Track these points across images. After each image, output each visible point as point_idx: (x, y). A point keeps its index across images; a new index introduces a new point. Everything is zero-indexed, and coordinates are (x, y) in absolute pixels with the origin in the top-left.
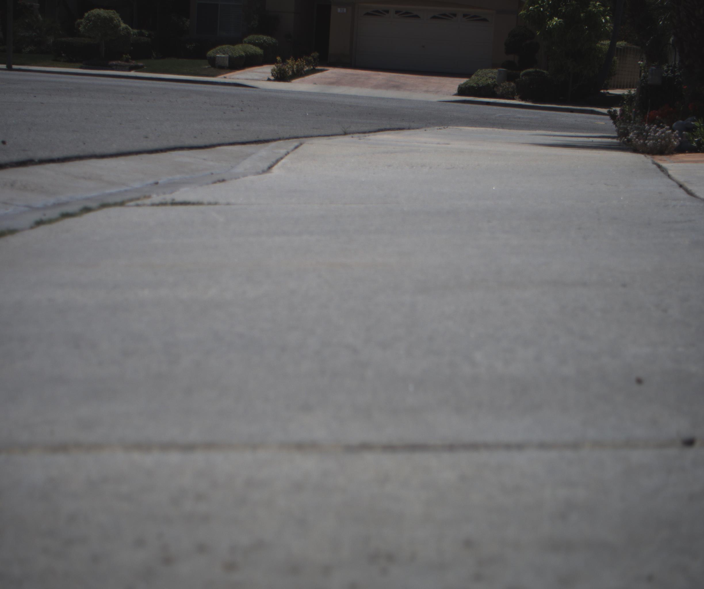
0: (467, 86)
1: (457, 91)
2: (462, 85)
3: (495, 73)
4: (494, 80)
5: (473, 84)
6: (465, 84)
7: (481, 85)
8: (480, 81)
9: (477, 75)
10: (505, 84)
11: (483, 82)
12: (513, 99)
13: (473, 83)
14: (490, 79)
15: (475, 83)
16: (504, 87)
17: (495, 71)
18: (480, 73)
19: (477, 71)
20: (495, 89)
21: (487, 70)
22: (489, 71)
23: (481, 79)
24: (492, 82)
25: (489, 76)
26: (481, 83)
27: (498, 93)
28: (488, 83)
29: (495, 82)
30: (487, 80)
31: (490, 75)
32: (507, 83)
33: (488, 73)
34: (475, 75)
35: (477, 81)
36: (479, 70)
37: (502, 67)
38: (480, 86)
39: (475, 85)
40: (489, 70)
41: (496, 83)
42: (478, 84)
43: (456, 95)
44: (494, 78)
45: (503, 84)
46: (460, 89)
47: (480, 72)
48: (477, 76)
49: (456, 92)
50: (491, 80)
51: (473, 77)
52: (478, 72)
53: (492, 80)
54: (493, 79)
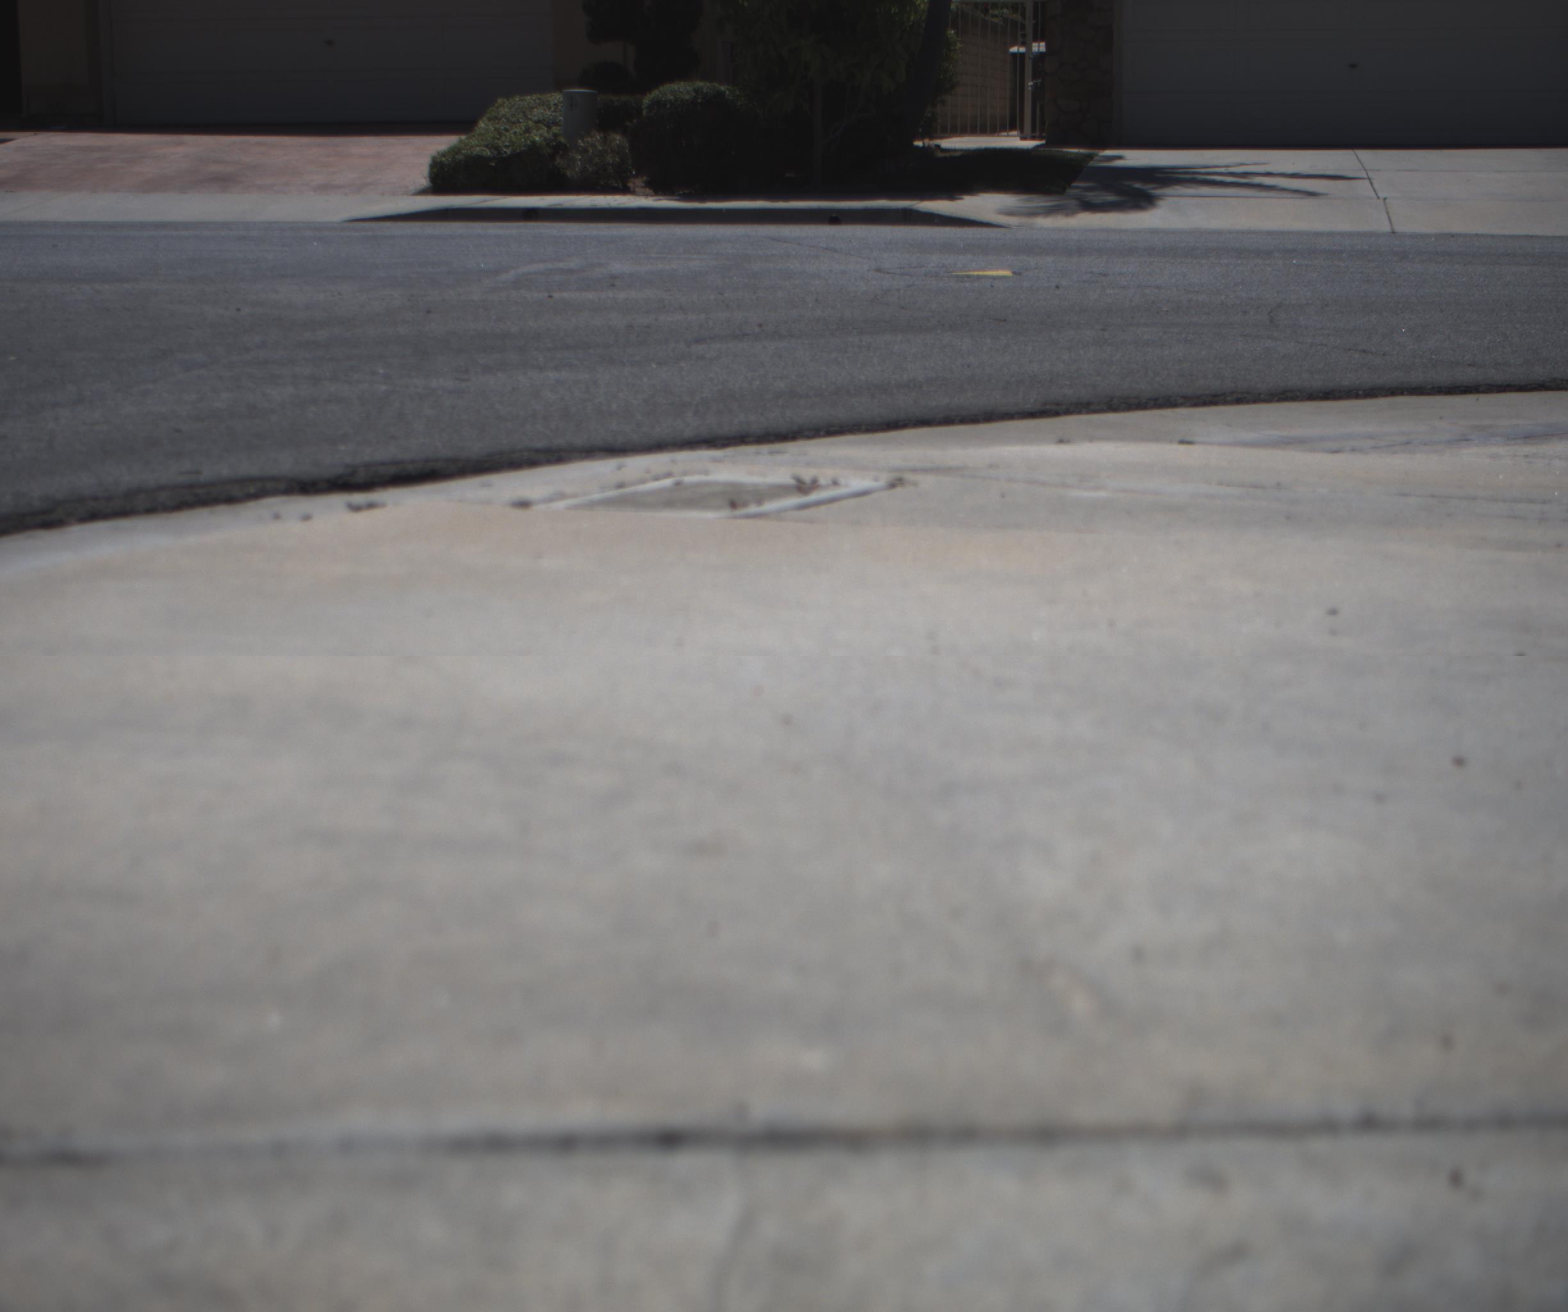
0: (460, 157)
1: (428, 179)
2: (444, 155)
3: (555, 105)
4: (555, 129)
5: (478, 149)
6: (454, 151)
7: (509, 151)
8: (503, 139)
9: (496, 118)
10: (589, 139)
11: (514, 139)
12: (625, 190)
13: (479, 146)
14: (538, 129)
15: (487, 146)
16: (588, 151)
17: (556, 97)
18: (504, 111)
19: (496, 105)
20: (558, 161)
21: (529, 97)
22: (535, 100)
23: (506, 130)
24: (546, 134)
25: (536, 119)
26: (508, 144)
27: (569, 173)
28: (534, 142)
29: (556, 135)
30: (528, 130)
31: (538, 113)
32: (598, 137)
33: (532, 108)
34: (489, 119)
35: (494, 138)
36: (500, 101)
37: (581, 85)
38: (504, 156)
39: (488, 153)
40: (535, 97)
41: (562, 140)
42: (497, 148)
43: (423, 192)
44: (556, 124)
45: (585, 140)
46: (435, 170)
47: (504, 107)
48: (497, 121)
49: (424, 182)
50: (546, 129)
51: (482, 124)
52: (498, 108)
53: (548, 132)
54: (549, 127)
